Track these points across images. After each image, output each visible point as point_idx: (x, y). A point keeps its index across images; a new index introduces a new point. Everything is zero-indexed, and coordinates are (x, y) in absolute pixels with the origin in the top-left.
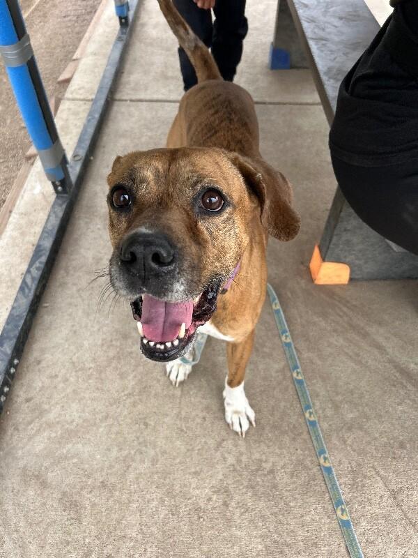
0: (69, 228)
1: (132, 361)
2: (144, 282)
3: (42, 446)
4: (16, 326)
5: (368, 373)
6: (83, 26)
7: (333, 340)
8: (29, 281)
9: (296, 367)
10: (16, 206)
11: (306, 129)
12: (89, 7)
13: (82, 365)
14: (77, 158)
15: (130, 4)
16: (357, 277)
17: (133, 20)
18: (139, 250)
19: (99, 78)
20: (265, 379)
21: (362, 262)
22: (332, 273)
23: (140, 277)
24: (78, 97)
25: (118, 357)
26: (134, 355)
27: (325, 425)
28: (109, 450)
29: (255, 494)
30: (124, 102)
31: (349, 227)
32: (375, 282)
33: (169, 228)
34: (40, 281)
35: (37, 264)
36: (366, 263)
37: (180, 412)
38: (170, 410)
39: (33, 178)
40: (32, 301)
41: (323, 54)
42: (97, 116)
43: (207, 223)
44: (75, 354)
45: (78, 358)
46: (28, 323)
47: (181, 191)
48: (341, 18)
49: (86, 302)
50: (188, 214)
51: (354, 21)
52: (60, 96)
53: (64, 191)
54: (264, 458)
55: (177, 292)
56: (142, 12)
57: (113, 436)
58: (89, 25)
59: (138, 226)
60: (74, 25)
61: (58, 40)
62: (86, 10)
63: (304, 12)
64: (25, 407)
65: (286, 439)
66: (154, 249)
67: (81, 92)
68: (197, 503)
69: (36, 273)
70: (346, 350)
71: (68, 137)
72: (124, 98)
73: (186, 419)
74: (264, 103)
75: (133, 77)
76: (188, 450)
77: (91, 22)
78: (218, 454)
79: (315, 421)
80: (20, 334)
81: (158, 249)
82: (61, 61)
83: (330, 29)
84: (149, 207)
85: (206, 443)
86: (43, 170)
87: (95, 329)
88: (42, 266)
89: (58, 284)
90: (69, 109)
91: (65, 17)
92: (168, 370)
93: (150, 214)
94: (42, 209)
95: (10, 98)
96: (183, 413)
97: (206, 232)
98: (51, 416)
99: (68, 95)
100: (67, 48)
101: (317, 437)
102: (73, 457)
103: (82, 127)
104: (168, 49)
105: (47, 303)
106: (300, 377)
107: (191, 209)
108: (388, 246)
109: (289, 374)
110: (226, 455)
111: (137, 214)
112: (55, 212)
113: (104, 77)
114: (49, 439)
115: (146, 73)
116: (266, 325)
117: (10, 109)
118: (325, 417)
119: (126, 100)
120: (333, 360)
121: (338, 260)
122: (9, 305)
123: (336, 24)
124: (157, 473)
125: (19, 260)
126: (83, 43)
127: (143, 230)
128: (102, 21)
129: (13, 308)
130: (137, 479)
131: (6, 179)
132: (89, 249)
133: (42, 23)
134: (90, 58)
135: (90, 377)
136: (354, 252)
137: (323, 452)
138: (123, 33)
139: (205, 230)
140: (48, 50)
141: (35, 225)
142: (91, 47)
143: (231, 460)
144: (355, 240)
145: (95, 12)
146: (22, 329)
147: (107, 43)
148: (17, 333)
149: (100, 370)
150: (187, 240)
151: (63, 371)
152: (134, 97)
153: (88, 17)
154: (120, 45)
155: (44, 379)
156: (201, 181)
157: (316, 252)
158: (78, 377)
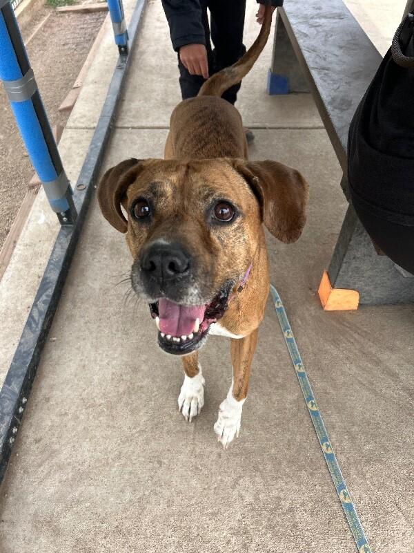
0: (75, 259)
1: (143, 395)
2: (162, 287)
3: (52, 490)
4: (24, 363)
5: (383, 402)
6: (83, 54)
7: (346, 368)
8: (36, 315)
9: (310, 398)
10: (21, 237)
11: (307, 153)
12: (87, 35)
13: (92, 401)
14: (81, 188)
15: (128, 32)
16: (366, 302)
17: (132, 48)
18: (157, 260)
19: (100, 107)
20: (279, 411)
21: (371, 288)
22: (341, 299)
23: (159, 283)
24: (80, 125)
25: (129, 392)
26: (145, 390)
27: (342, 458)
28: (122, 491)
29: (275, 535)
30: (126, 130)
31: (358, 255)
32: (385, 307)
33: (185, 239)
34: (47, 316)
35: (44, 297)
36: (376, 288)
37: (194, 448)
38: (183, 447)
39: (38, 208)
40: (40, 335)
41: (325, 83)
42: (100, 144)
43: (218, 233)
44: (84, 390)
45: (88, 393)
46: (36, 360)
47: (195, 204)
48: (341, 47)
49: (94, 335)
50: (202, 226)
51: (354, 50)
52: (61, 124)
53: (69, 221)
54: (282, 496)
55: (191, 295)
56: (141, 40)
57: (126, 477)
58: (88, 53)
59: (157, 238)
60: (73, 52)
61: (58, 68)
62: (84, 38)
63: (304, 41)
64: (34, 447)
65: (304, 474)
66: (170, 259)
67: (82, 120)
68: (216, 547)
69: (43, 307)
70: (359, 378)
71: (72, 166)
72: (126, 125)
73: (201, 456)
74: (265, 128)
75: (134, 105)
76: (205, 489)
77: (89, 50)
78: (235, 493)
79: (332, 454)
80: (28, 371)
81: (174, 259)
82: (62, 88)
83: (331, 58)
84: (168, 218)
85: (221, 480)
86: (47, 200)
87: (105, 363)
88: (49, 299)
89: (65, 317)
90: (71, 138)
91: (64, 45)
92: (180, 405)
93: (168, 226)
94: (47, 240)
95: (11, 127)
96: (198, 451)
97: (217, 241)
98: (63, 457)
99: (70, 123)
100: (67, 77)
101: (336, 471)
102: (85, 501)
103: (85, 155)
104: (168, 76)
105: (54, 337)
106: (315, 409)
107: (204, 221)
108: (397, 271)
109: (304, 405)
110: (244, 493)
111: (156, 226)
112: (60, 243)
113: (105, 105)
114: (60, 482)
115: (146, 100)
116: (278, 355)
117: (11, 137)
118: (343, 449)
119: (128, 128)
120: (346, 389)
121: (347, 287)
122: (16, 340)
123: (336, 53)
124: (173, 515)
125: (25, 292)
126: (83, 71)
127: (162, 241)
128: (101, 49)
129: (20, 344)
130: (152, 522)
131: (9, 209)
132: (96, 280)
133: (41, 52)
134: (91, 86)
135: (100, 414)
136: (363, 279)
137: (342, 487)
138: (122, 61)
139: (216, 239)
140: (49, 78)
141: (41, 256)
142: (92, 76)
143: (249, 498)
144: (364, 267)
145: (94, 39)
146: (29, 366)
147: (108, 71)
148: (25, 370)
149: (111, 407)
150: (201, 249)
151: (74, 408)
152: (136, 125)
153: (87, 45)
154: (120, 74)
155: (54, 418)
156: (212, 194)
157: (325, 278)
158: (88, 414)
